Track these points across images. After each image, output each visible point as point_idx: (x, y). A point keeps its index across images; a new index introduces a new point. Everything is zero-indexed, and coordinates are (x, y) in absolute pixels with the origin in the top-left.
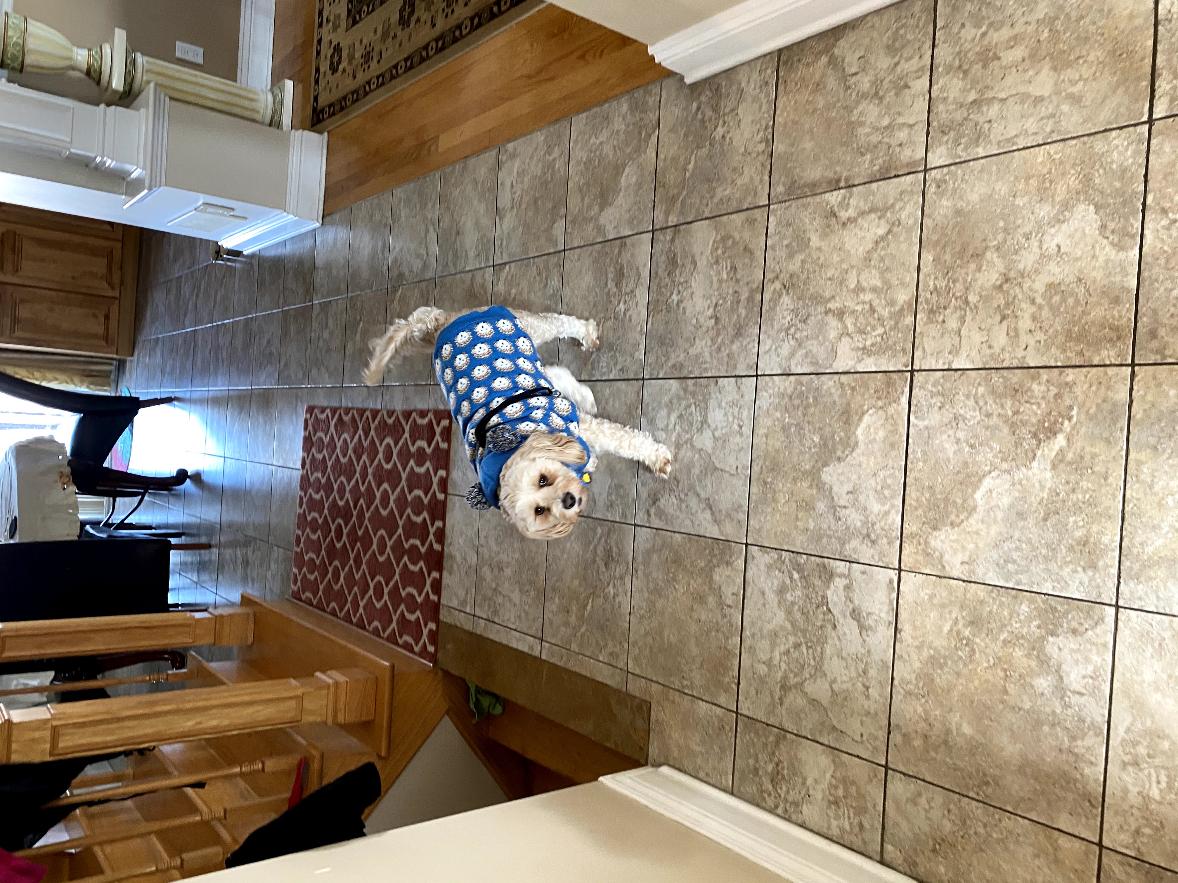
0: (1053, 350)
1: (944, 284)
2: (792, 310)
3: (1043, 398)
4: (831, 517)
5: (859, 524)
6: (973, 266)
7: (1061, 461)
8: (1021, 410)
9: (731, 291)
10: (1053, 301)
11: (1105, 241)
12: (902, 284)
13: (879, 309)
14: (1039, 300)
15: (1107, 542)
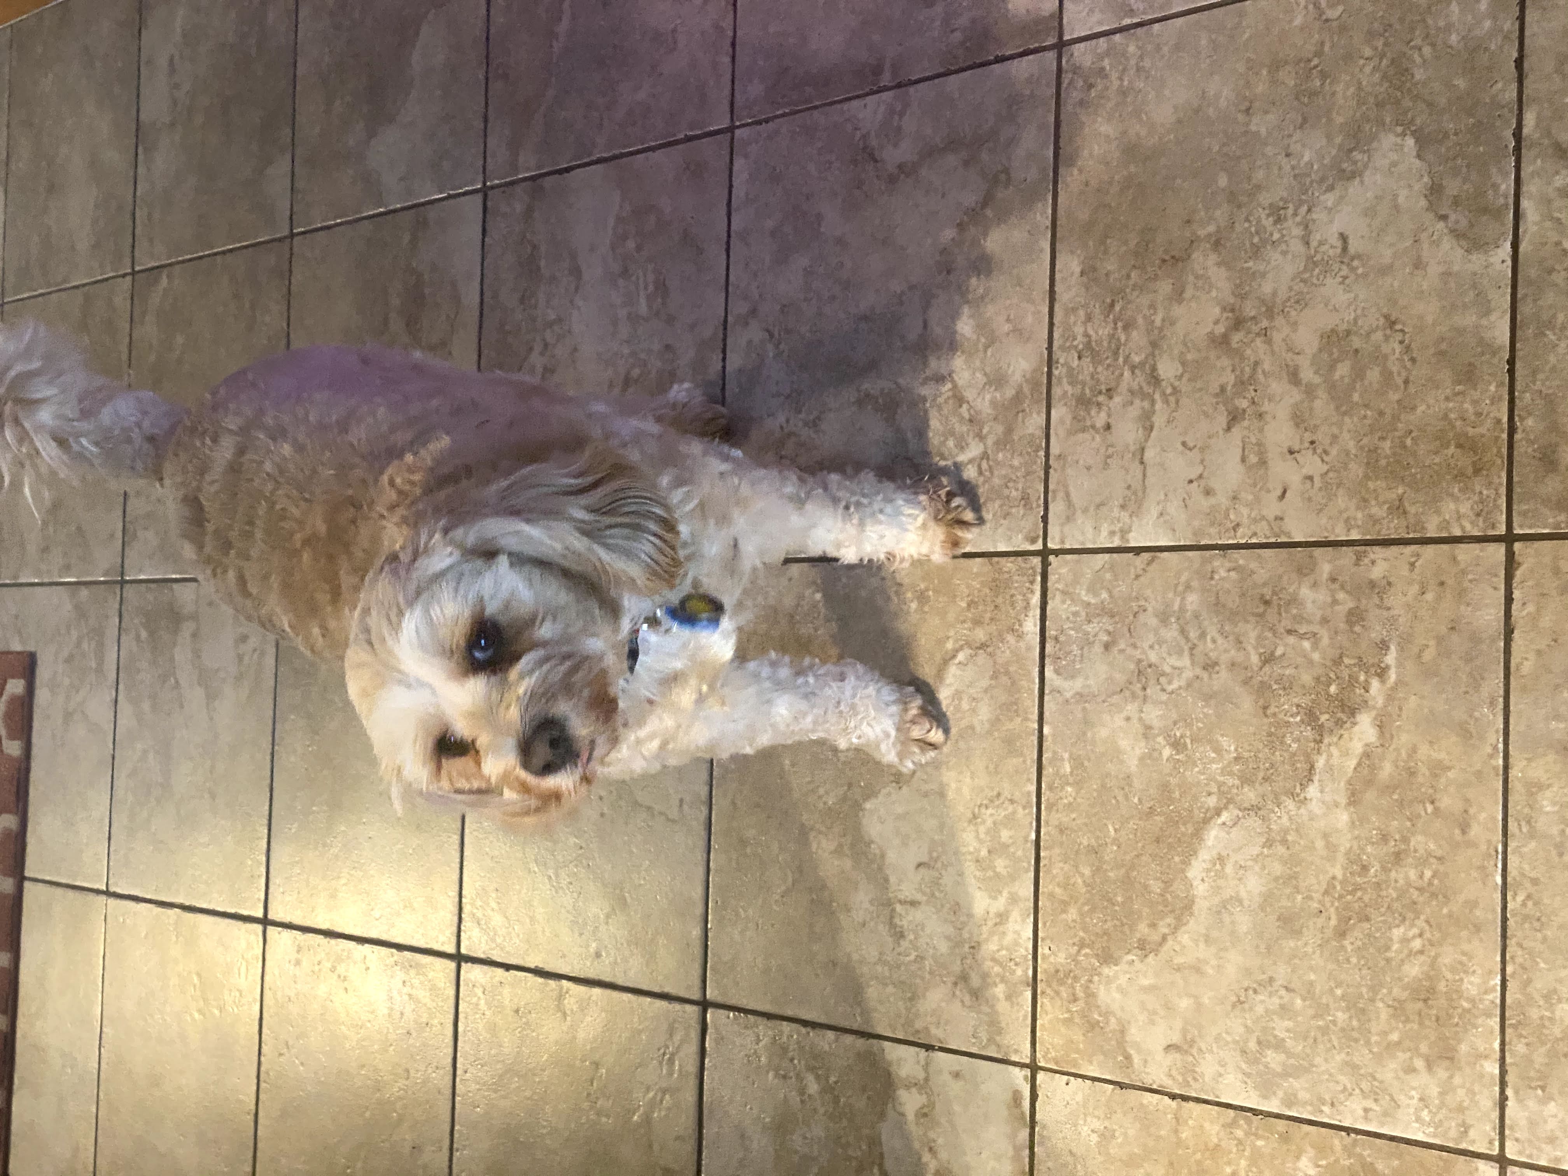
0: (1341, 501)
1: (1105, 331)
2: (788, 397)
3: (1325, 621)
4: (883, 930)
5: (944, 947)
6: (1165, 287)
7: (1369, 783)
8: (1279, 652)
9: (656, 347)
10: (1337, 376)
11: (1441, 225)
12: (1017, 331)
13: (969, 394)
14: (1307, 374)
15: (1474, 992)
